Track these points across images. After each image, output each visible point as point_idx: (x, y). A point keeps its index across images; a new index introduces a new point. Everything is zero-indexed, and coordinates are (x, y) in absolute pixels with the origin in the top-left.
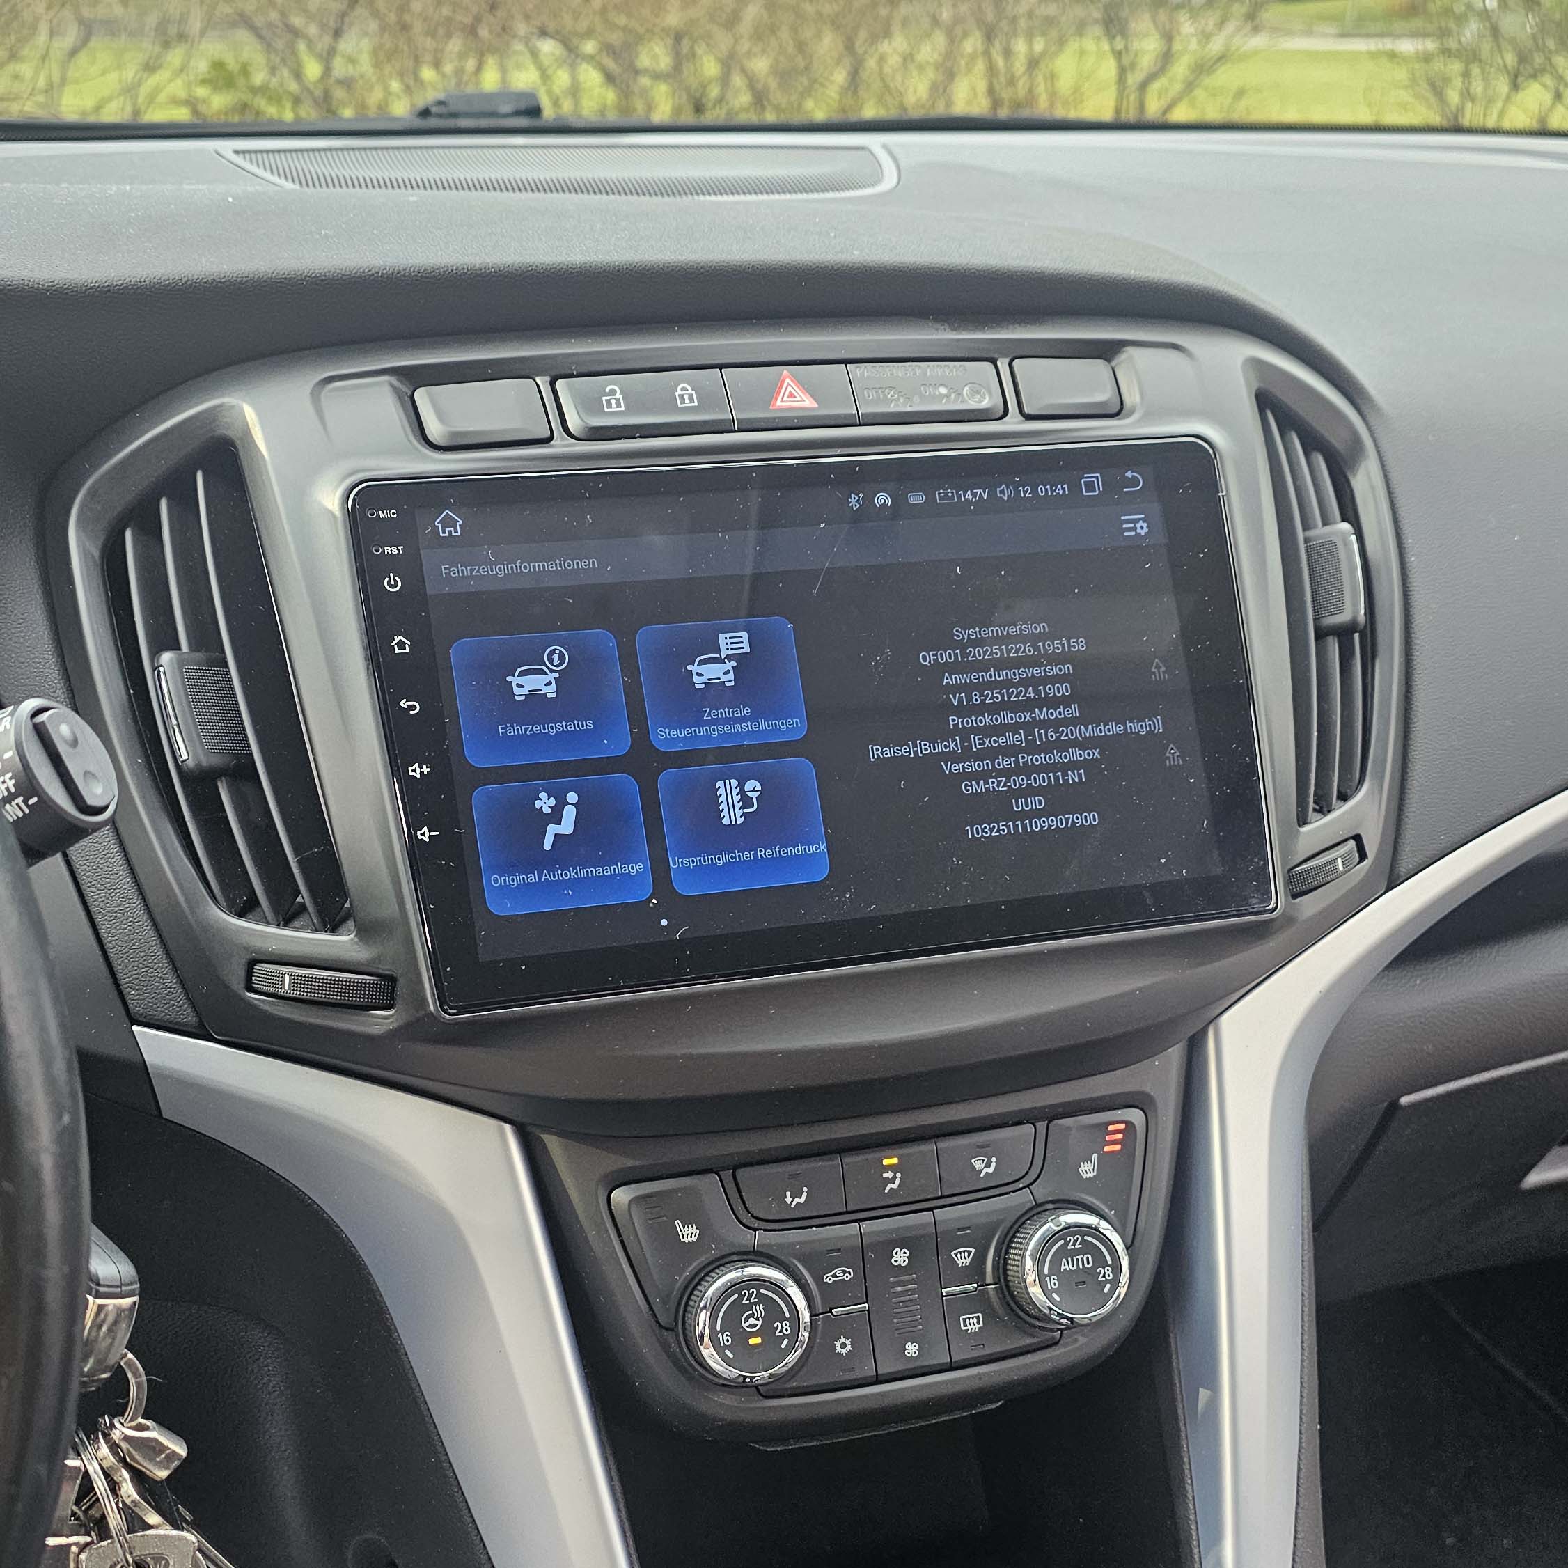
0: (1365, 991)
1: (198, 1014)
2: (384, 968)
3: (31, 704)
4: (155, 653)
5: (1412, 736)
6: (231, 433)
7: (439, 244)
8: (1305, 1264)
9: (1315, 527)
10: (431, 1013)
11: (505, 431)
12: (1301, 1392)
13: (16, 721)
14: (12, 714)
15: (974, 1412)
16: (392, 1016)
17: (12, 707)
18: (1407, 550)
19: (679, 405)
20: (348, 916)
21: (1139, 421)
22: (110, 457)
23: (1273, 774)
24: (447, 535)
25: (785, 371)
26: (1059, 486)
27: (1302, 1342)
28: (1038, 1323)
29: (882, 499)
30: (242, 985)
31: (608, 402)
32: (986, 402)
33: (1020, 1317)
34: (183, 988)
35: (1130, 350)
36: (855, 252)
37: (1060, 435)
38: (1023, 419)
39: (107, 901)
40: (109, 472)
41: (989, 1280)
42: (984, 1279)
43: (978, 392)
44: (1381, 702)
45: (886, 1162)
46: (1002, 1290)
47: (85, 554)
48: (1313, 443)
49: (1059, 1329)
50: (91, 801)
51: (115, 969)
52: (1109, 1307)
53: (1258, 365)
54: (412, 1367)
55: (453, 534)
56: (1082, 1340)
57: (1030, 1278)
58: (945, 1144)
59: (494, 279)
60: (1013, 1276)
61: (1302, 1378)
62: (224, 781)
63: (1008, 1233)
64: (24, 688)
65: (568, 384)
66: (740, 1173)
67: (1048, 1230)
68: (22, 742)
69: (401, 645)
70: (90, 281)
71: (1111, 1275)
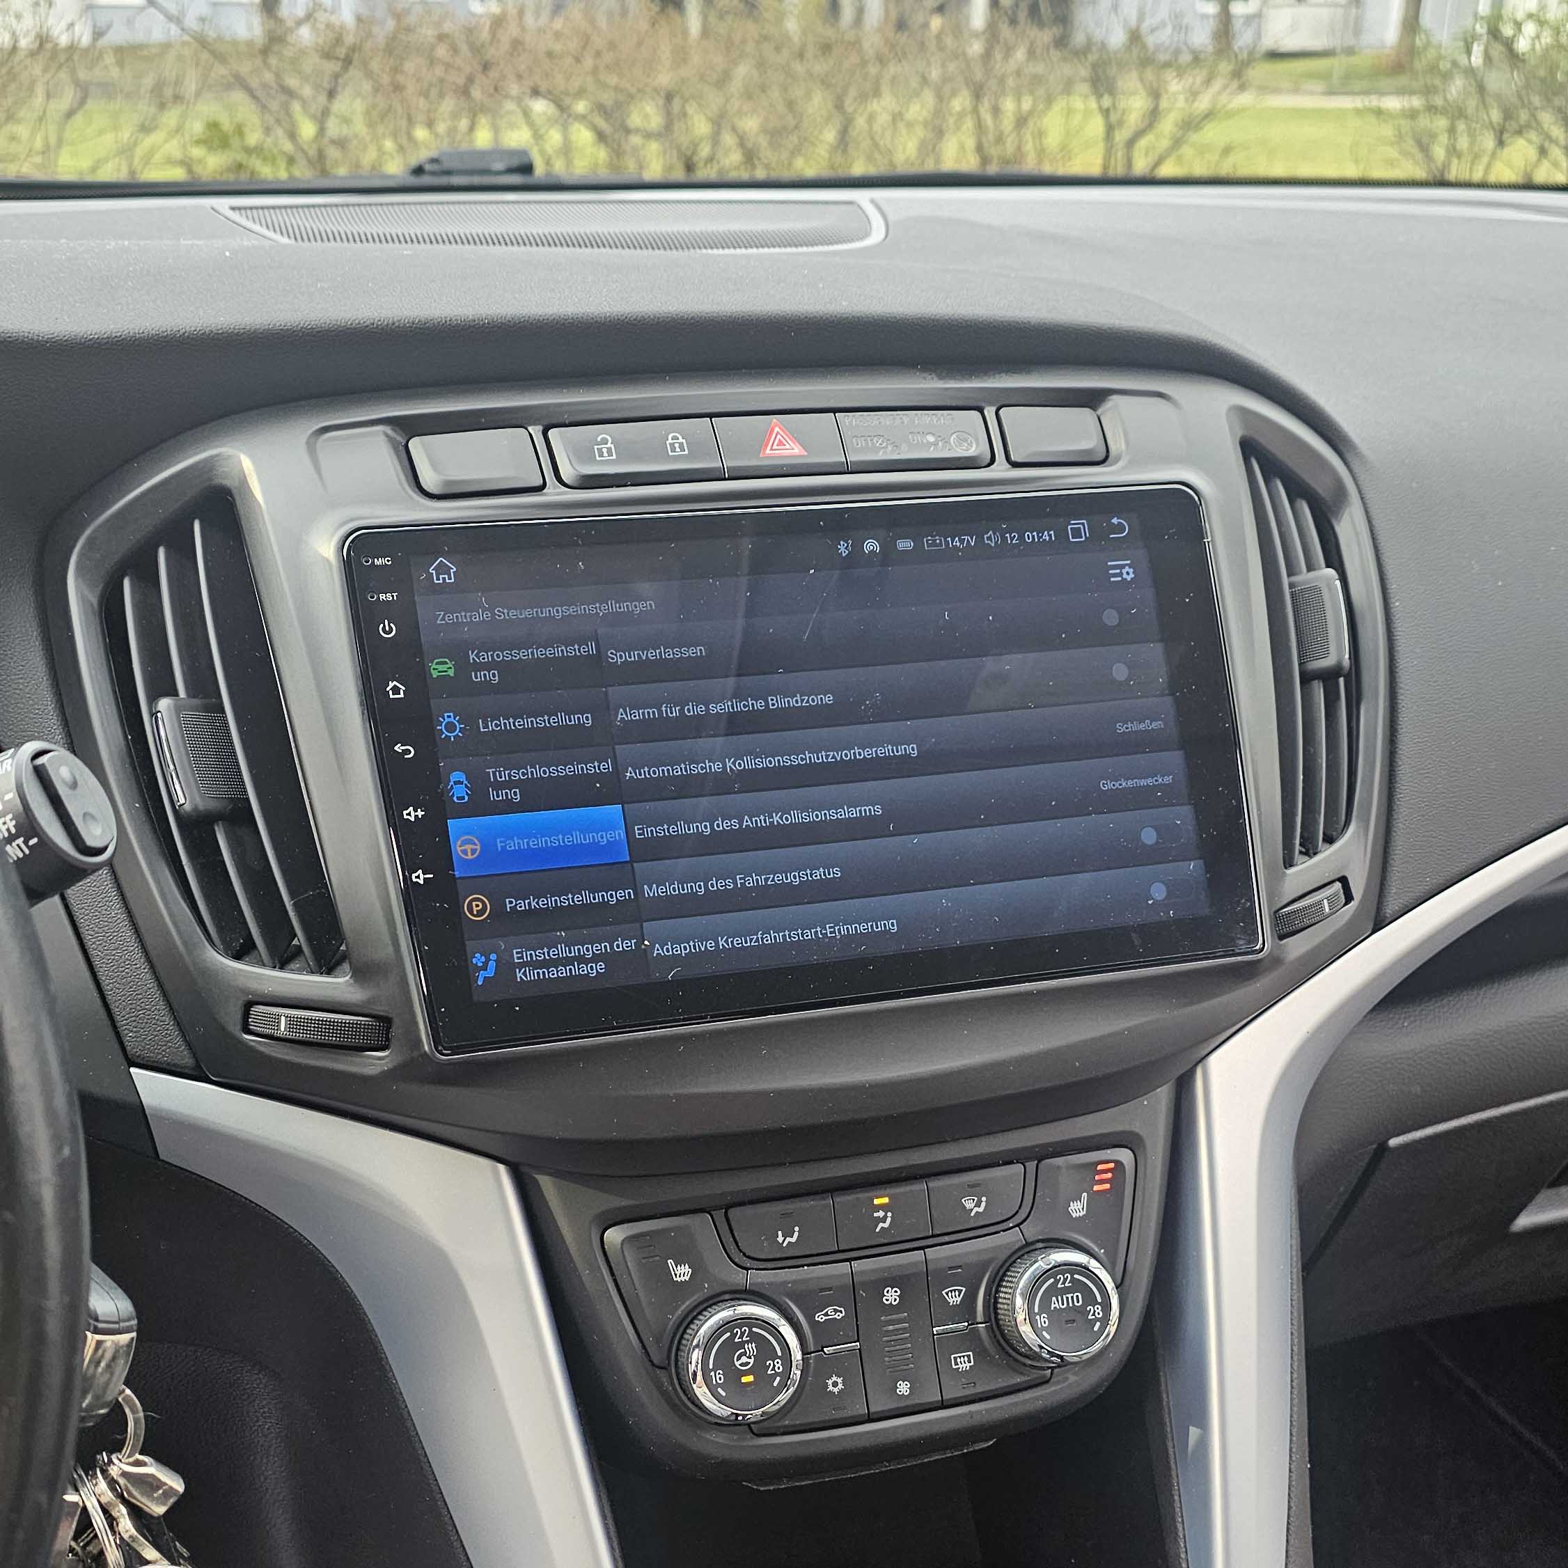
0: (1352, 1033)
1: (194, 1055)
2: (380, 1009)
3: (31, 747)
4: (152, 699)
5: (1398, 779)
6: (227, 483)
7: (433, 296)
8: (1294, 1303)
9: (1300, 573)
10: (425, 1052)
11: (500, 479)
12: (1291, 1430)
13: (17, 761)
14: (13, 756)
15: (965, 1451)
16: (387, 1056)
17: (13, 750)
18: (1392, 595)
19: (670, 454)
20: (344, 957)
21: (1123, 468)
22: (109, 507)
23: (1259, 816)
24: (441, 581)
25: (774, 420)
26: (1046, 533)
27: (1292, 1381)
28: (1030, 1362)
29: (871, 545)
30: (239, 1027)
31: (600, 450)
32: (975, 450)
33: (1010, 1356)
34: (180, 1030)
35: (1115, 397)
36: (844, 303)
37: (1046, 482)
38: (1009, 466)
39: (104, 944)
40: (108, 521)
41: (980, 1319)
42: (975, 1317)
43: (966, 440)
44: (1366, 747)
45: (877, 1202)
46: (992, 1329)
47: (83, 600)
48: (1297, 490)
49: (1049, 1368)
50: (91, 842)
51: (112, 1012)
52: (1098, 1346)
53: (1244, 413)
54: (406, 1407)
55: (447, 581)
56: (1072, 1378)
57: (1021, 1316)
58: (935, 1184)
59: (487, 330)
60: (1004, 1315)
61: (1291, 1416)
62: (221, 825)
63: (997, 1273)
64: (23, 734)
65: (560, 432)
66: (734, 1213)
67: (1037, 1268)
68: (22, 784)
69: (396, 690)
70: (89, 333)
71: (1101, 1313)
